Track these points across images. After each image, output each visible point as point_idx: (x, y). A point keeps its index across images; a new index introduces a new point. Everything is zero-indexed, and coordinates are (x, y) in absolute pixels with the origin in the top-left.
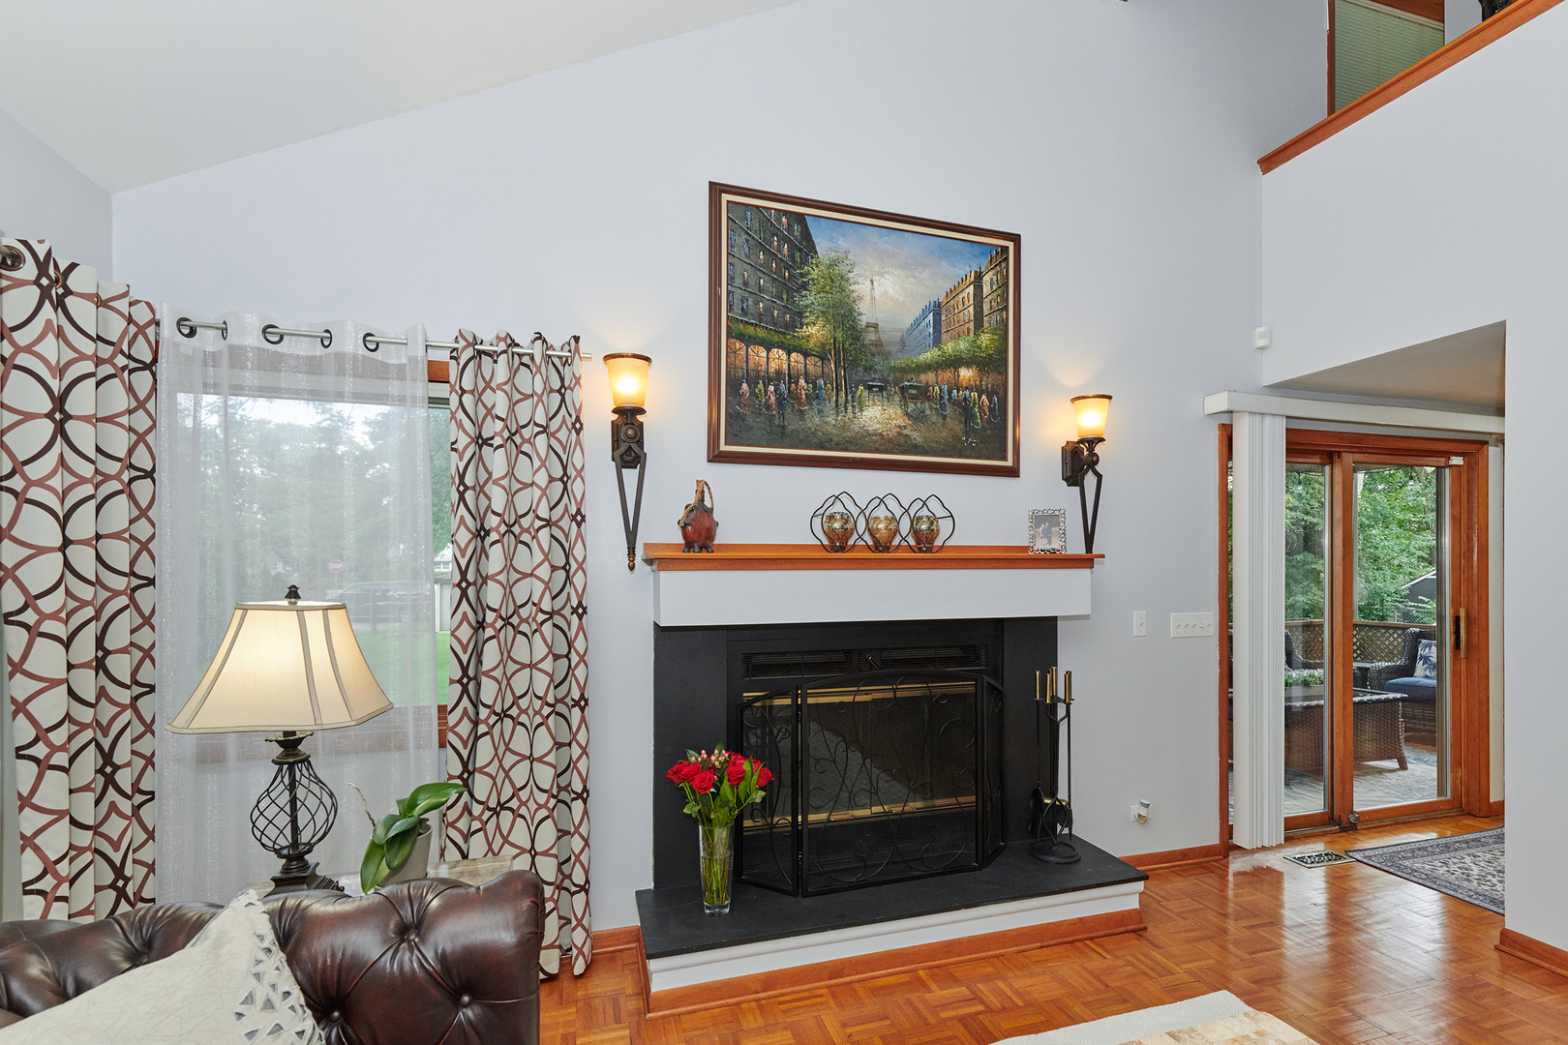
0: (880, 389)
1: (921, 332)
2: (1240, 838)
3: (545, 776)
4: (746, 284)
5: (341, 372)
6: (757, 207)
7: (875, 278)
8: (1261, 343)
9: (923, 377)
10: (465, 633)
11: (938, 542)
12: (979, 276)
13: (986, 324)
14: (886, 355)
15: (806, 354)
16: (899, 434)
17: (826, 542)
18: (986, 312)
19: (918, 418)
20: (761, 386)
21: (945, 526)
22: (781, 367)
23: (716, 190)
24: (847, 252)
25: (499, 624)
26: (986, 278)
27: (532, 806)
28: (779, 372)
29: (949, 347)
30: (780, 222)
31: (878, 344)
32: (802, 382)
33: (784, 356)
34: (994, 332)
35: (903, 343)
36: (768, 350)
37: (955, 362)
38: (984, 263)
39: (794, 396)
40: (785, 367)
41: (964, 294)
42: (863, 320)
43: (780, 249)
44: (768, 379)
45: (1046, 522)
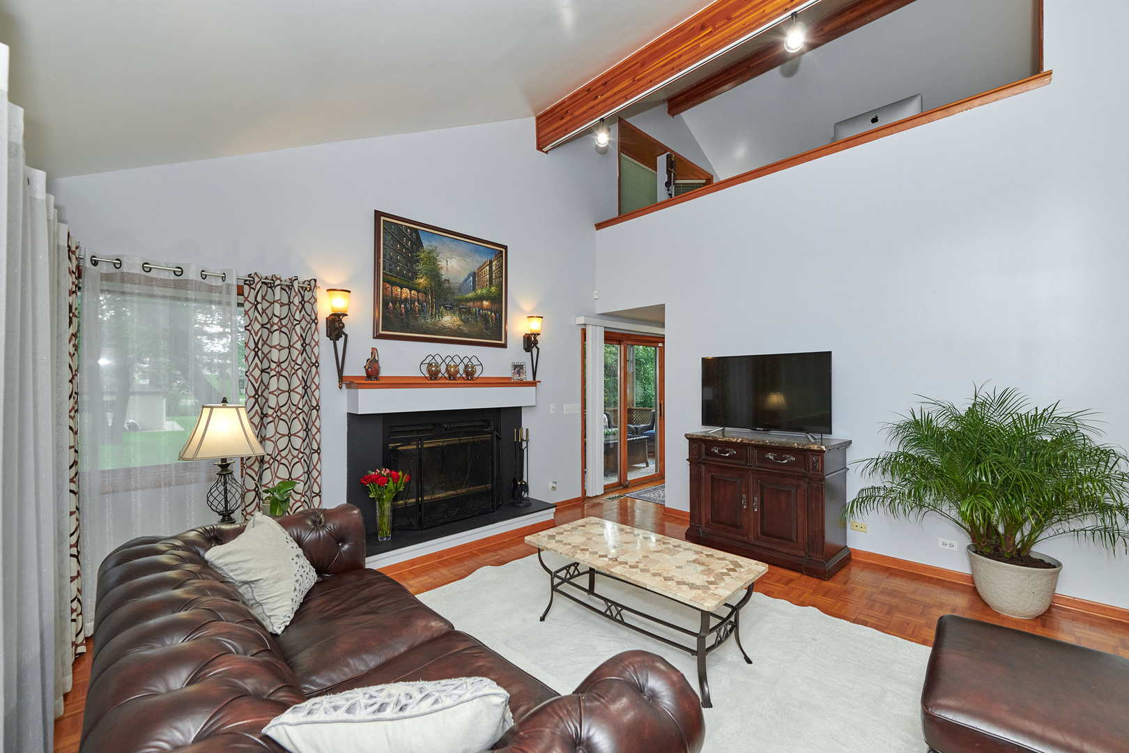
0: (451, 309)
1: (467, 285)
2: (589, 494)
4: (391, 258)
5: (189, 289)
6: (397, 224)
7: (449, 260)
8: (596, 297)
9: (468, 304)
11: (476, 376)
12: (491, 262)
13: (494, 283)
14: (453, 294)
15: (418, 292)
16: (458, 328)
17: (427, 375)
18: (494, 278)
19: (466, 321)
20: (398, 304)
21: (478, 369)
22: (407, 296)
23: (378, 214)
24: (436, 247)
26: (494, 263)
28: (406, 299)
29: (479, 292)
30: (407, 231)
31: (449, 288)
32: (416, 304)
33: (409, 292)
34: (497, 286)
35: (460, 289)
36: (401, 289)
37: (481, 298)
38: (493, 257)
39: (413, 309)
40: (409, 296)
41: (485, 270)
42: (443, 278)
43: (407, 243)
44: (401, 302)
45: (518, 368)
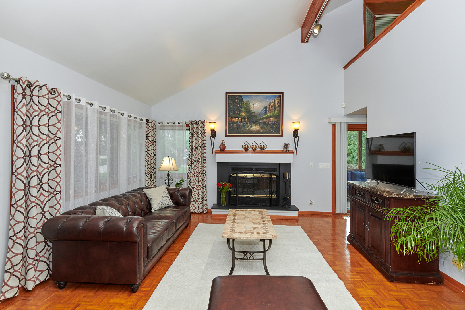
0: (256, 123)
1: (263, 112)
2: (337, 212)
3: (200, 184)
4: (231, 108)
5: (176, 127)
6: (233, 95)
7: (254, 104)
8: (343, 106)
9: (263, 120)
10: (190, 162)
11: (265, 149)
12: (275, 101)
13: (276, 110)
14: (256, 117)
15: (242, 118)
16: (259, 130)
18: (276, 107)
19: (262, 127)
20: (234, 124)
22: (237, 121)
24: (249, 100)
25: (194, 161)
26: (276, 101)
27: (198, 188)
28: (237, 122)
29: (268, 114)
30: (237, 97)
31: (255, 115)
32: (241, 123)
33: (238, 119)
34: (278, 111)
35: (259, 115)
36: (235, 118)
37: (270, 117)
38: (276, 98)
39: (239, 126)
41: (272, 105)
42: (252, 111)
43: (237, 102)
44: (235, 123)
45: (286, 146)
